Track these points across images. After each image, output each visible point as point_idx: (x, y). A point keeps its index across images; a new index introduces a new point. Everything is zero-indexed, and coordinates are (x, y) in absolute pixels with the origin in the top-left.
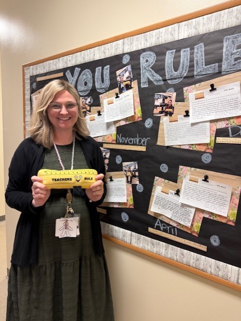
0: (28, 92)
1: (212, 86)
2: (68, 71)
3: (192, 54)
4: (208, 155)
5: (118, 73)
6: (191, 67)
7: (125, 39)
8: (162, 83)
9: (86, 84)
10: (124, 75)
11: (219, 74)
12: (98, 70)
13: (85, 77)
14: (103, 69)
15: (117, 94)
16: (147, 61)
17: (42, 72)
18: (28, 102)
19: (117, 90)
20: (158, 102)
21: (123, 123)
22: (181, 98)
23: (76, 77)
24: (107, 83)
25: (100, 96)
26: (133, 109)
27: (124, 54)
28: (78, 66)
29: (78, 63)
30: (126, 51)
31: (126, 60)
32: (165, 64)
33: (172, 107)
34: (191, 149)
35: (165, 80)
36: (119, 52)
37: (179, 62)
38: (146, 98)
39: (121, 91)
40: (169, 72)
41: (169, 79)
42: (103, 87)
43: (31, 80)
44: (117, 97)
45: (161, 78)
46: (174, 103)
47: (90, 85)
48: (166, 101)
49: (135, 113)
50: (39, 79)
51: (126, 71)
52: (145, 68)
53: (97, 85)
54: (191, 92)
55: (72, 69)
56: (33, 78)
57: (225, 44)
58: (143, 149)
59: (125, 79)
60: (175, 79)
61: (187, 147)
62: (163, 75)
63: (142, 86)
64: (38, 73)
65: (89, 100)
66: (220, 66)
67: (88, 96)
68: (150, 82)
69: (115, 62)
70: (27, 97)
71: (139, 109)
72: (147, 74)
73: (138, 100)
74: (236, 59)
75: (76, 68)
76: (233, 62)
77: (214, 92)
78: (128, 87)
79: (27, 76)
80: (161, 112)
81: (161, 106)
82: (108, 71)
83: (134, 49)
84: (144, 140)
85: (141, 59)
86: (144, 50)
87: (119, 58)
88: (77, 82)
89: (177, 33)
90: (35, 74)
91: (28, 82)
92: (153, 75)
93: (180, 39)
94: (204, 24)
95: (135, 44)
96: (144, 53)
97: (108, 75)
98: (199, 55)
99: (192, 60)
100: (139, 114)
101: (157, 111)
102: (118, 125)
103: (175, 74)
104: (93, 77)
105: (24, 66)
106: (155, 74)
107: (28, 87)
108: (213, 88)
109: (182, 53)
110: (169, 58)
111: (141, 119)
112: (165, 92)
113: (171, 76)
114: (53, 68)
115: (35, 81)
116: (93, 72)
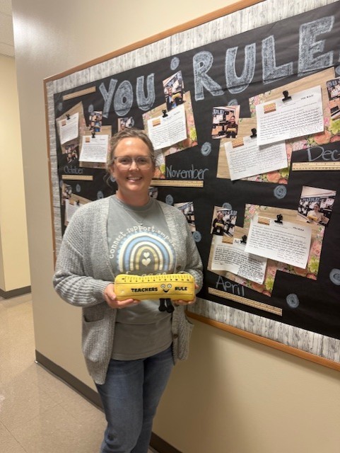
0: (52, 116)
1: (285, 93)
2: (102, 84)
3: (259, 51)
4: (282, 187)
5: (165, 82)
6: (259, 69)
7: (174, 36)
8: (221, 93)
9: (125, 100)
10: (172, 85)
11: (294, 76)
12: (140, 80)
13: (123, 91)
14: (145, 79)
15: (164, 112)
16: (202, 64)
17: (69, 87)
18: (52, 130)
19: (164, 106)
20: (217, 120)
21: (173, 151)
22: (246, 113)
23: (112, 92)
24: (152, 97)
25: (144, 115)
26: (185, 131)
27: (172, 57)
28: (114, 77)
29: (114, 72)
30: (175, 52)
31: (174, 64)
32: (224, 67)
33: (235, 126)
34: (260, 180)
35: (225, 89)
36: (166, 54)
37: (243, 63)
38: (202, 115)
39: (170, 107)
40: (231, 77)
41: (231, 88)
42: (147, 102)
43: (55, 99)
44: (165, 115)
45: (219, 87)
46: (237, 120)
47: (130, 101)
48: (228, 118)
49: (188, 136)
50: (66, 97)
51: (175, 79)
52: (200, 75)
53: (139, 101)
54: (258, 104)
55: (106, 81)
56: (58, 97)
57: (301, 35)
58: (200, 184)
59: (174, 90)
60: (238, 87)
61: (254, 179)
62: (223, 83)
63: (197, 99)
64: (64, 89)
65: (129, 121)
66: (296, 66)
67: (128, 116)
68: (206, 93)
69: (160, 68)
70: (52, 122)
71: (193, 131)
72: (202, 83)
73: (192, 118)
74: (315, 55)
75: (112, 80)
76: (312, 60)
77: (289, 102)
78: (179, 101)
79: (51, 95)
80: (221, 134)
81: (221, 124)
82: (153, 81)
83: (185, 49)
84: (201, 172)
85: (194, 62)
86: (197, 50)
87: (165, 62)
88: (113, 98)
89: (239, 23)
90: (60, 91)
91: (51, 102)
92: (210, 84)
93: (243, 31)
94: (273, 9)
95: (185, 42)
96: (198, 54)
97: (153, 87)
98: (268, 52)
99: (259, 60)
100: (193, 137)
101: (215, 131)
102: (167, 154)
103: (239, 79)
104: (134, 90)
105: (46, 81)
106: (212, 82)
107: (52, 109)
108: (287, 97)
109: (246, 51)
110: (230, 58)
111: (195, 144)
112: (225, 105)
113: (233, 83)
114: (83, 81)
115: (61, 100)
116: (134, 84)
